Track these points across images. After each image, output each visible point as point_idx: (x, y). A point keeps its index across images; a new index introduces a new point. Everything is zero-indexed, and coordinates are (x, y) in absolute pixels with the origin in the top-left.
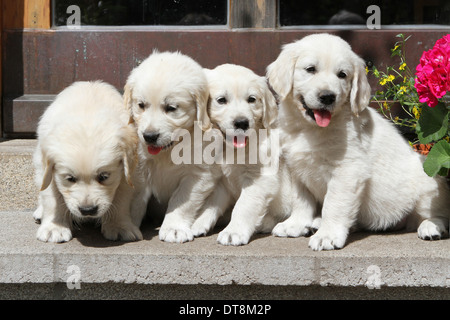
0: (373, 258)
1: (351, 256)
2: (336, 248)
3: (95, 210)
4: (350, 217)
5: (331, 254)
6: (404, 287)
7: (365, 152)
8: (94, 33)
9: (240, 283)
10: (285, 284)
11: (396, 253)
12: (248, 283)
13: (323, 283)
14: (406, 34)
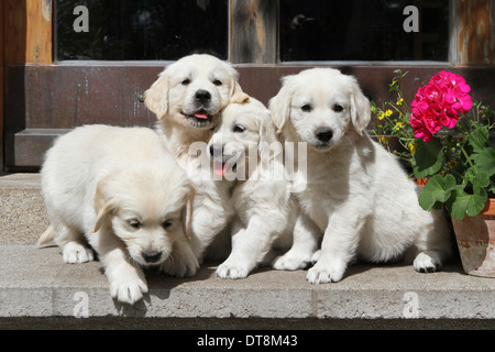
0: (369, 291)
1: (347, 288)
2: (332, 281)
3: (158, 256)
4: (349, 252)
5: (328, 287)
6: (400, 319)
7: (368, 188)
8: (96, 68)
9: (239, 316)
10: (283, 317)
11: (391, 286)
12: (246, 316)
13: (320, 315)
14: (404, 70)
